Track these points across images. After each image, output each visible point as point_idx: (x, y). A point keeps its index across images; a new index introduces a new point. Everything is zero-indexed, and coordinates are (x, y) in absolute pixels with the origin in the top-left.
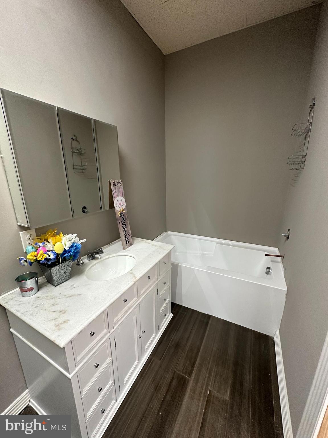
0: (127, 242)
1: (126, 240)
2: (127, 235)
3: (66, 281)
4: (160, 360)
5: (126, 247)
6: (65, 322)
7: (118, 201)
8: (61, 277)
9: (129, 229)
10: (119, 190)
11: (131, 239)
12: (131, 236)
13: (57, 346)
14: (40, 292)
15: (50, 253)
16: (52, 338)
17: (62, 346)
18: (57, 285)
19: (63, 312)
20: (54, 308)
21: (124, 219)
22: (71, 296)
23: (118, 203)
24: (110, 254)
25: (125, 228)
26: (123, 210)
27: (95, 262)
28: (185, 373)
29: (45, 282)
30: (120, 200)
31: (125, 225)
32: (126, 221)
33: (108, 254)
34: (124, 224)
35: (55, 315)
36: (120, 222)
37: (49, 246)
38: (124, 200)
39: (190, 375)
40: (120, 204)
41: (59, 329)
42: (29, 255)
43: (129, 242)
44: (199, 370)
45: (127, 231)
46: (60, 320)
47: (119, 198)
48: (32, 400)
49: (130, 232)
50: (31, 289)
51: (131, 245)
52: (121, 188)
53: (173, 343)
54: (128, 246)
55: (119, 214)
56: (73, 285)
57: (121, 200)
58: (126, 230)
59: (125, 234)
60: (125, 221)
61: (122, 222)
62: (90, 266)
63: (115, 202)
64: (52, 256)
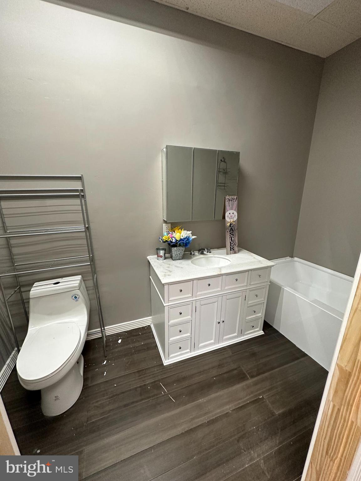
0: (232, 249)
1: (231, 247)
2: (232, 244)
3: (179, 260)
4: (233, 353)
5: (229, 253)
6: (168, 275)
7: (230, 214)
8: (176, 256)
9: (236, 239)
10: (232, 205)
11: (236, 249)
12: (236, 246)
13: (161, 282)
14: (165, 260)
15: (173, 238)
16: (160, 278)
17: (163, 283)
18: (174, 260)
19: (170, 271)
20: (167, 269)
21: (232, 230)
22: (178, 267)
23: (229, 216)
24: (214, 254)
25: (232, 238)
26: (233, 222)
27: (202, 256)
28: (248, 374)
29: (169, 257)
30: (231, 214)
31: (233, 235)
32: (235, 232)
33: (213, 254)
34: (232, 233)
35: (166, 271)
36: (228, 231)
37: (174, 235)
38: (236, 213)
39: (252, 377)
40: (231, 216)
41: (165, 277)
42: (164, 237)
43: (233, 250)
44: (263, 380)
45: (234, 240)
46: (167, 274)
47: (231, 212)
48: (152, 324)
49: (237, 242)
50: (161, 257)
51: (235, 253)
52: (236, 203)
53: (250, 351)
54: (231, 253)
55: (229, 224)
56: (181, 263)
57: (233, 213)
58: (233, 238)
59: (231, 242)
60: (233, 231)
61: (230, 231)
62: (198, 257)
63: (227, 214)
64: (174, 241)
